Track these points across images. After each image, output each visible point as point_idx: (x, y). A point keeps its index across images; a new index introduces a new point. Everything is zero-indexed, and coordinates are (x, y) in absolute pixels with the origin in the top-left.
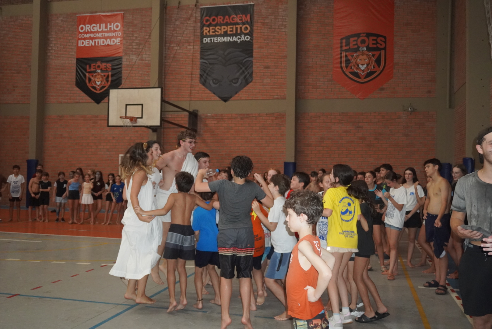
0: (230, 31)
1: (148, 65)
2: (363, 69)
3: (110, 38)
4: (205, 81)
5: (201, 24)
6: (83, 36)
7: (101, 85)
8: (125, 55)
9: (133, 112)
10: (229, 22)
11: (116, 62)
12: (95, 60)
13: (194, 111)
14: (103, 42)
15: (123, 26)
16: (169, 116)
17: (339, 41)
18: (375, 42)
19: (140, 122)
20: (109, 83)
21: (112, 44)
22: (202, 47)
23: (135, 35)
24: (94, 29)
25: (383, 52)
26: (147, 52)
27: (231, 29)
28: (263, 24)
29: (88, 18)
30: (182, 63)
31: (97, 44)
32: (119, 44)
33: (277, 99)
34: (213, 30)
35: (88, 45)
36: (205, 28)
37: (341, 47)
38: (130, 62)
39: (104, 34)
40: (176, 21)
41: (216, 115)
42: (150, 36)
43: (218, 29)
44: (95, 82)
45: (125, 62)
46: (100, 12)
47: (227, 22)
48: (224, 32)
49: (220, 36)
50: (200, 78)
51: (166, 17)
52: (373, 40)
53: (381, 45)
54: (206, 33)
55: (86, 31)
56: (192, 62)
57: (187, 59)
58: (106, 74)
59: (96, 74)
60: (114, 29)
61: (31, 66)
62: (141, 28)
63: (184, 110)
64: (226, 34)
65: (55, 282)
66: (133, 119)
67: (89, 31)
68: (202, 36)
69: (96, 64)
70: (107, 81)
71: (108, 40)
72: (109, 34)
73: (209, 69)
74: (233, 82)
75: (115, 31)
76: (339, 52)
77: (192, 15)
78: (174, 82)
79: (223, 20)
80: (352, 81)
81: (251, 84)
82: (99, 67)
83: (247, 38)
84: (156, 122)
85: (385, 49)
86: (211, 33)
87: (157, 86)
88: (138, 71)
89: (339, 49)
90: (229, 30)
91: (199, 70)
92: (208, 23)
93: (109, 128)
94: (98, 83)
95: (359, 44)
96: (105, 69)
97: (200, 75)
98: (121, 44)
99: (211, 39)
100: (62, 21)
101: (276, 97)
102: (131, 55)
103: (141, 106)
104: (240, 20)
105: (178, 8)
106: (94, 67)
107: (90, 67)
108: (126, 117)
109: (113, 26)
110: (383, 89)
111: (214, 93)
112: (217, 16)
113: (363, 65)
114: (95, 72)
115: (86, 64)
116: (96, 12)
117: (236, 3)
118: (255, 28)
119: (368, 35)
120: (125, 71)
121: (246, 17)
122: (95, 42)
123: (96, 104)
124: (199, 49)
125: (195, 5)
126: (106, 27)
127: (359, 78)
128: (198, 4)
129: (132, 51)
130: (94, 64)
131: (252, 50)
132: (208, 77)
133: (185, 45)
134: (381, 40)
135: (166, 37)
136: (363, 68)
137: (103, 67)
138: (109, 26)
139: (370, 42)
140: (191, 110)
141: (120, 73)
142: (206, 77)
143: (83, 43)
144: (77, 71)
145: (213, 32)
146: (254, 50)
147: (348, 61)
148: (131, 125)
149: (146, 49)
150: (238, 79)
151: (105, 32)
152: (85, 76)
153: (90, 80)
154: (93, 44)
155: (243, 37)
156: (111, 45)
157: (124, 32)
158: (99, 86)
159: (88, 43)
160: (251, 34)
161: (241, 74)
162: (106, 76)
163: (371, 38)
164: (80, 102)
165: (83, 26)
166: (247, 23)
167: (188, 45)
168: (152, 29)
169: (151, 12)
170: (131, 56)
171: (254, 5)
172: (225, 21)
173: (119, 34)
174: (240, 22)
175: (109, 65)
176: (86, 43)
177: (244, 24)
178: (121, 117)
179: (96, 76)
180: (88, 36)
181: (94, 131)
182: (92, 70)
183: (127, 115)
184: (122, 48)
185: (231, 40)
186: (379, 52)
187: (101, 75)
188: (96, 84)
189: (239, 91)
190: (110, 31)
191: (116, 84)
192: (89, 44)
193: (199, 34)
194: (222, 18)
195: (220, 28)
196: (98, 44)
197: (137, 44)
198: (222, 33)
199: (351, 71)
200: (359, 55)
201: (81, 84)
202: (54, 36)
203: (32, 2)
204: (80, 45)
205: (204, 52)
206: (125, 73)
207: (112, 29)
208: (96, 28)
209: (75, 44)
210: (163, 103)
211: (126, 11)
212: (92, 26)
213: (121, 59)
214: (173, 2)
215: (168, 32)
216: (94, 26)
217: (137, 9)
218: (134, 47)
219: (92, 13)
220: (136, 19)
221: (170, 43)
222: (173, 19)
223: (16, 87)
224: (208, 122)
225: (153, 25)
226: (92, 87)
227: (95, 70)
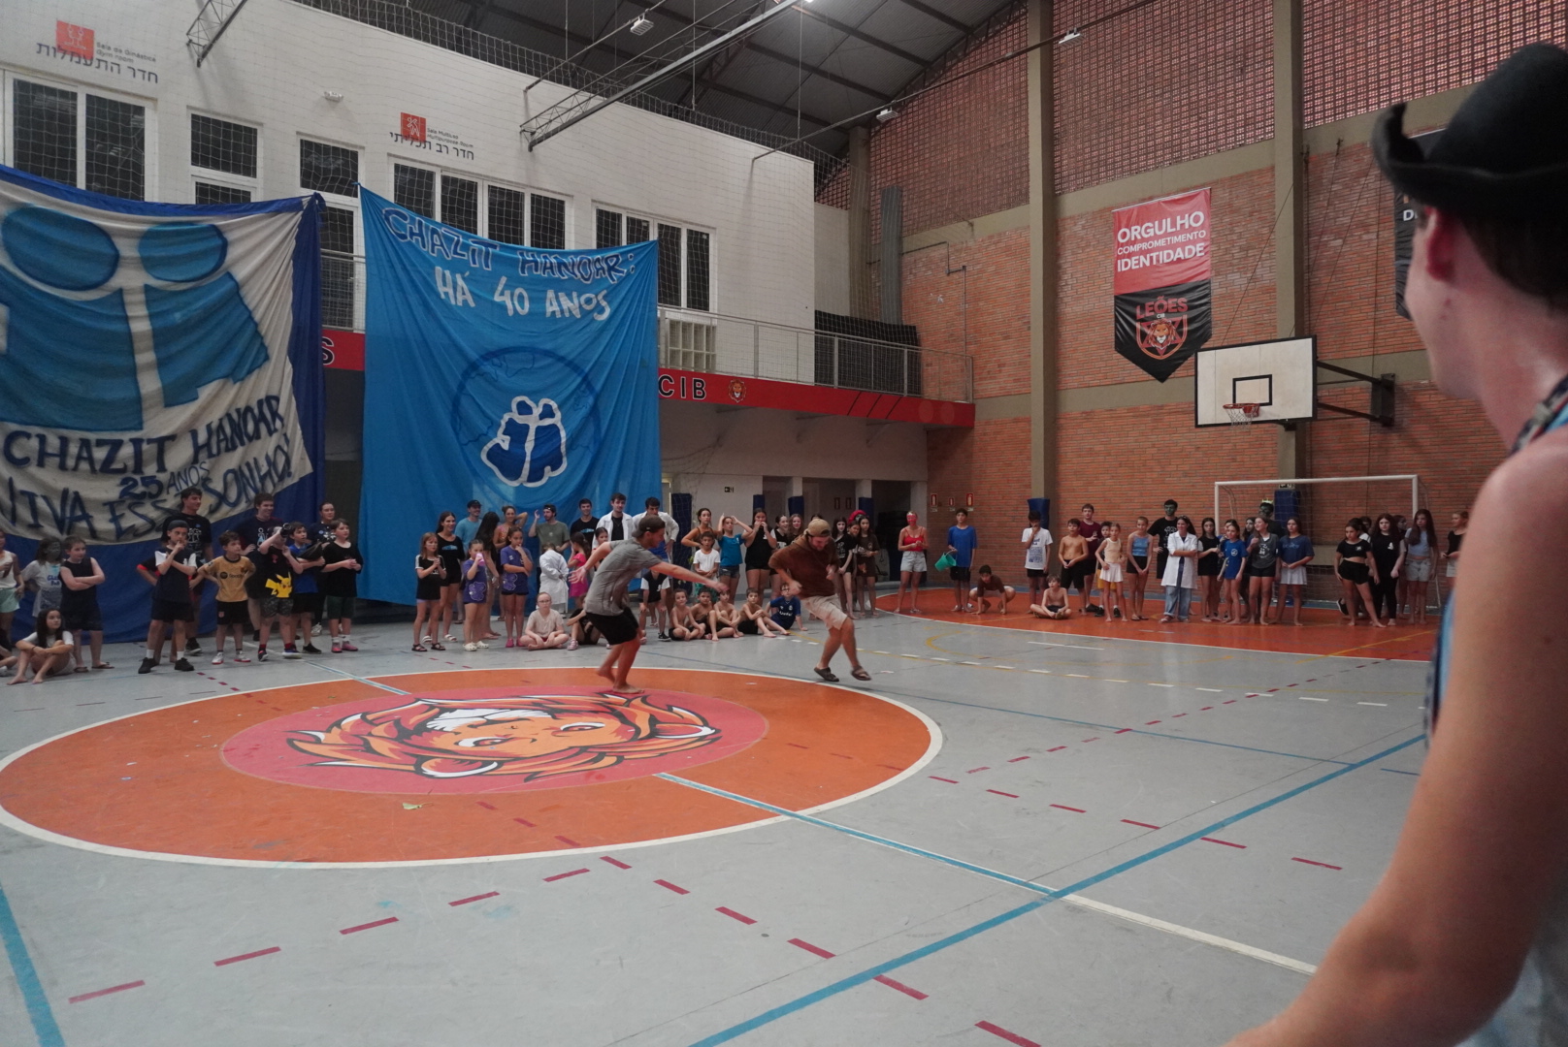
1: (1270, 290)
3: (1183, 245)
7: (1168, 342)
8: (1216, 276)
9: (1251, 393)
11: (1197, 293)
12: (1154, 293)
13: (1383, 376)
14: (1169, 255)
15: (1207, 216)
16: (1323, 393)
19: (1267, 413)
20: (1184, 337)
21: (1187, 256)
22: (1399, 233)
23: (1237, 230)
24: (1148, 233)
26: (1265, 262)
29: (1135, 213)
30: (1349, 274)
31: (1155, 263)
32: (1203, 254)
35: (1138, 267)
38: (1228, 288)
39: (1169, 239)
40: (1332, 184)
42: (1272, 226)
44: (1154, 339)
45: (1216, 290)
46: (1158, 197)
51: (1308, 180)
55: (1133, 239)
56: (1377, 268)
57: (1362, 265)
58: (1179, 319)
59: (1156, 322)
60: (1190, 226)
61: (1029, 322)
62: (1251, 214)
63: (1362, 377)
65: (1179, 716)
66: (1248, 408)
67: (1139, 237)
68: (1400, 207)
69: (1155, 302)
70: (1181, 334)
71: (1179, 250)
72: (1181, 238)
75: (1194, 229)
82: (1161, 307)
84: (1304, 409)
87: (1293, 335)
91: (1394, 286)
93: (1200, 429)
94: (1161, 340)
96: (1175, 310)
98: (1206, 254)
100: (1084, 228)
102: (1230, 273)
103: (1267, 380)
105: (1337, 154)
106: (1152, 308)
107: (1143, 308)
108: (1235, 406)
109: (1188, 221)
114: (1154, 318)
115: (1135, 304)
116: (1151, 198)
120: (1218, 310)
122: (1151, 258)
123: (1158, 383)
124: (1394, 237)
126: (1174, 224)
129: (1231, 265)
130: (1152, 303)
133: (1356, 234)
135: (1308, 224)
137: (1170, 307)
138: (1179, 222)
140: (1377, 376)
141: (1208, 311)
143: (1126, 264)
144: (1116, 317)
148: (1249, 420)
149: (1264, 256)
151: (1172, 234)
152: (1134, 328)
153: (1144, 335)
154: (1148, 264)
156: (1186, 260)
157: (1213, 228)
158: (1162, 345)
159: (1137, 262)
162: (1177, 325)
164: (1126, 381)
165: (1127, 230)
167: (1363, 232)
168: (1277, 210)
169: (1273, 175)
170: (1229, 275)
173: (1202, 234)
175: (1182, 300)
176: (1132, 263)
178: (1225, 407)
179: (1155, 326)
180: (1136, 248)
182: (1148, 314)
183: (1237, 402)
184: (1209, 263)
187: (1168, 323)
188: (1156, 342)
190: (1183, 230)
191: (1197, 339)
192: (1139, 264)
193: (1391, 204)
196: (1158, 261)
197: (1242, 249)
201: (1126, 345)
202: (1070, 258)
203: (1027, 202)
204: (1122, 268)
205: (1402, 242)
206: (1218, 313)
207: (1187, 226)
208: (1151, 229)
209: (1111, 268)
210: (1319, 369)
211: (1216, 182)
212: (1144, 227)
213: (1207, 286)
214: (1324, 145)
215: (1313, 213)
216: (1148, 227)
217: (1239, 177)
218: (1237, 256)
219: (1144, 200)
220: (1237, 197)
221: (1321, 234)
222: (1324, 181)
223: (1004, 365)
224: (1422, 398)
225: (1279, 203)
226: (1148, 349)
227: (1153, 314)
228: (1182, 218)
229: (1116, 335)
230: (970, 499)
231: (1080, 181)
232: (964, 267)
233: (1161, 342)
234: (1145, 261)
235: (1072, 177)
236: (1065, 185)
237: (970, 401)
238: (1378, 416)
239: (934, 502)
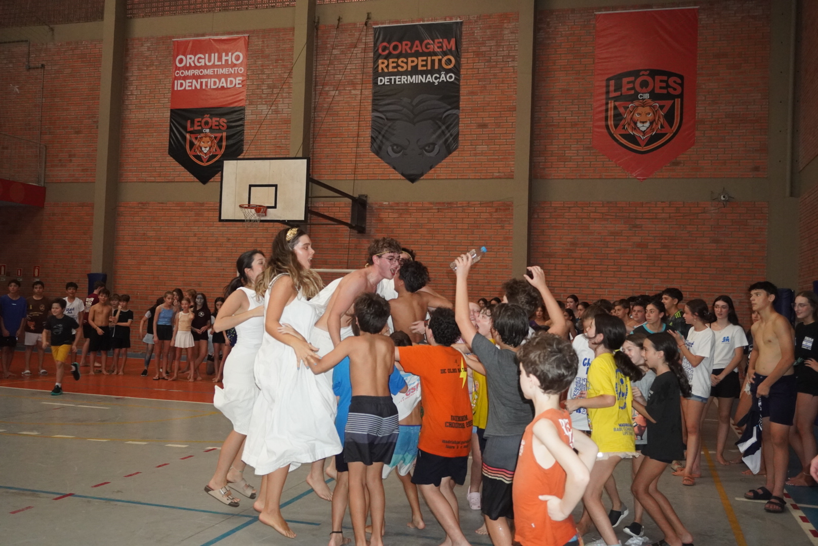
0: (423, 66)
1: (287, 122)
2: (643, 129)
3: (226, 76)
4: (380, 148)
5: (374, 55)
6: (182, 73)
7: (210, 152)
8: (249, 104)
9: (262, 197)
10: (421, 51)
11: (234, 116)
12: (201, 112)
13: (360, 196)
14: (215, 83)
15: (247, 57)
16: (320, 205)
17: (604, 83)
18: (664, 85)
19: (272, 215)
20: (223, 150)
21: (229, 86)
22: (375, 93)
23: (267, 72)
24: (200, 62)
25: (678, 102)
26: (285, 99)
27: (424, 63)
28: (478, 54)
29: (190, 45)
30: (341, 118)
31: (204, 87)
32: (241, 86)
33: (500, 178)
34: (395, 65)
35: (190, 88)
36: (380, 61)
37: (608, 92)
38: (258, 116)
39: (216, 70)
40: (334, 48)
41: (398, 204)
42: (290, 73)
43: (402, 62)
44: (199, 149)
45: (249, 116)
46: (210, 35)
47: (417, 51)
48: (412, 67)
49: (406, 73)
50: (372, 144)
51: (317, 42)
52: (661, 81)
53: (675, 89)
54: (382, 69)
55: (188, 65)
56: (359, 115)
57: (350, 112)
58: (220, 135)
59: (202, 135)
60: (232, 62)
61: (97, 122)
62: (277, 61)
63: (346, 195)
64: (414, 71)
65: (131, 475)
66: (260, 209)
67: (193, 65)
68: (376, 74)
69: (202, 119)
70: (220, 147)
71: (223, 80)
72: (225, 71)
73: (386, 128)
74: (426, 151)
75: (235, 65)
76: (604, 101)
77: (359, 40)
78: (328, 150)
79: (411, 48)
80: (624, 149)
81: (455, 153)
82: (207, 123)
83: (451, 77)
84: (298, 214)
85: (681, 96)
86: (391, 70)
87: (300, 155)
88: (270, 131)
89: (604, 97)
90: (420, 63)
91: (370, 130)
92: (387, 52)
93: (222, 223)
94: (205, 150)
95: (638, 88)
96: (218, 128)
97: (372, 137)
98: (243, 86)
99: (391, 79)
100: (149, 49)
101: (498, 174)
102: (259, 104)
103: (274, 188)
104: (438, 47)
105: (338, 27)
106: (199, 124)
107: (193, 123)
108: (250, 206)
109: (231, 58)
110: (677, 164)
111: (394, 168)
112: (400, 41)
113: (643, 122)
114: (200, 132)
115: (186, 119)
116: (203, 35)
117: (432, 20)
118: (463, 61)
119: (653, 73)
120: (249, 131)
121: (449, 44)
122: (201, 83)
123: (201, 184)
124: (371, 95)
125: (364, 23)
126: (220, 59)
127: (638, 144)
128: (370, 22)
129: (261, 98)
130: (200, 119)
131: (458, 97)
132: (384, 141)
133: (347, 89)
134: (675, 82)
135: (316, 76)
136: (643, 127)
137: (214, 124)
138: (224, 58)
139: (657, 84)
140: (356, 195)
141: (241, 133)
142: (381, 142)
143: (182, 85)
144: (171, 130)
145: (393, 67)
146: (461, 97)
147: (618, 117)
148: (257, 218)
149: (284, 95)
150: (434, 144)
151: (218, 66)
152: (184, 138)
153: (192, 145)
154: (198, 87)
155: (443, 75)
156: (228, 88)
157: (248, 67)
158: (206, 154)
159: (190, 84)
160: (456, 70)
161: (439, 137)
162: (218, 139)
163: (658, 78)
164: (176, 180)
165: (183, 57)
166: (450, 52)
167: (352, 88)
168: (294, 62)
169: (293, 35)
170: (259, 106)
171: (462, 23)
172: (414, 49)
173: (241, 70)
174: (438, 50)
175: (223, 121)
176: (187, 85)
177: (445, 54)
178: (241, 206)
179: (201, 138)
180: (190, 73)
181: (197, 228)
182: (196, 128)
183: (252, 203)
184: (245, 93)
185: (424, 81)
186: (671, 102)
187: (211, 137)
188: (201, 151)
189: (437, 164)
190: (227, 65)
191: (235, 152)
192: (191, 86)
193: (371, 70)
194: (409, 43)
195: (405, 60)
196: (206, 86)
197: (269, 87)
198: (409, 69)
199: (623, 132)
200: (637, 107)
201: (178, 151)
202: (136, 73)
203: (102, 18)
204: (177, 87)
205: (378, 100)
206: (249, 134)
207: (230, 63)
208: (203, 59)
209: (169, 86)
210: (310, 183)
211: (252, 32)
212: (197, 57)
213: (243, 112)
214: (328, 19)
215: (320, 68)
216: (200, 58)
217: (271, 30)
218: (265, 92)
219: (198, 35)
220: (268, 46)
221: (324, 85)
222: (328, 45)
223: (74, 155)
224: (383, 215)
225: (295, 57)
226: (193, 156)
227: (200, 128)
228: (227, 55)
229: (170, 142)
230: (36, 271)
231: (148, 10)
232: (43, 66)
233: (205, 152)
234: (196, 84)
235: (142, 6)
236: (135, 11)
237: (42, 184)
238: (354, 225)
239: (3, 273)
